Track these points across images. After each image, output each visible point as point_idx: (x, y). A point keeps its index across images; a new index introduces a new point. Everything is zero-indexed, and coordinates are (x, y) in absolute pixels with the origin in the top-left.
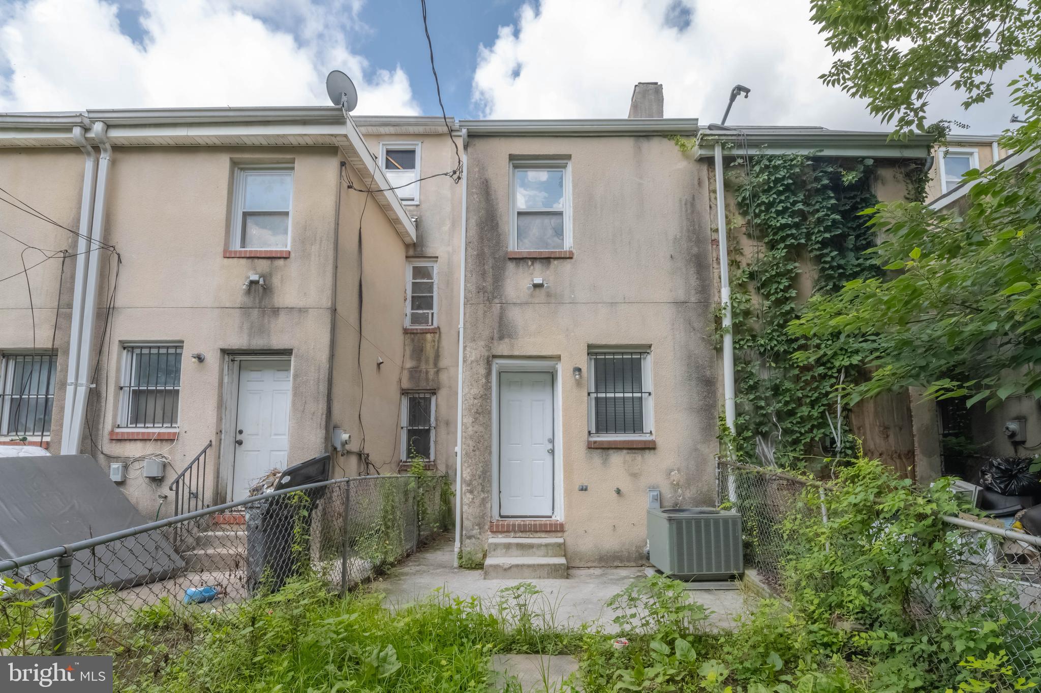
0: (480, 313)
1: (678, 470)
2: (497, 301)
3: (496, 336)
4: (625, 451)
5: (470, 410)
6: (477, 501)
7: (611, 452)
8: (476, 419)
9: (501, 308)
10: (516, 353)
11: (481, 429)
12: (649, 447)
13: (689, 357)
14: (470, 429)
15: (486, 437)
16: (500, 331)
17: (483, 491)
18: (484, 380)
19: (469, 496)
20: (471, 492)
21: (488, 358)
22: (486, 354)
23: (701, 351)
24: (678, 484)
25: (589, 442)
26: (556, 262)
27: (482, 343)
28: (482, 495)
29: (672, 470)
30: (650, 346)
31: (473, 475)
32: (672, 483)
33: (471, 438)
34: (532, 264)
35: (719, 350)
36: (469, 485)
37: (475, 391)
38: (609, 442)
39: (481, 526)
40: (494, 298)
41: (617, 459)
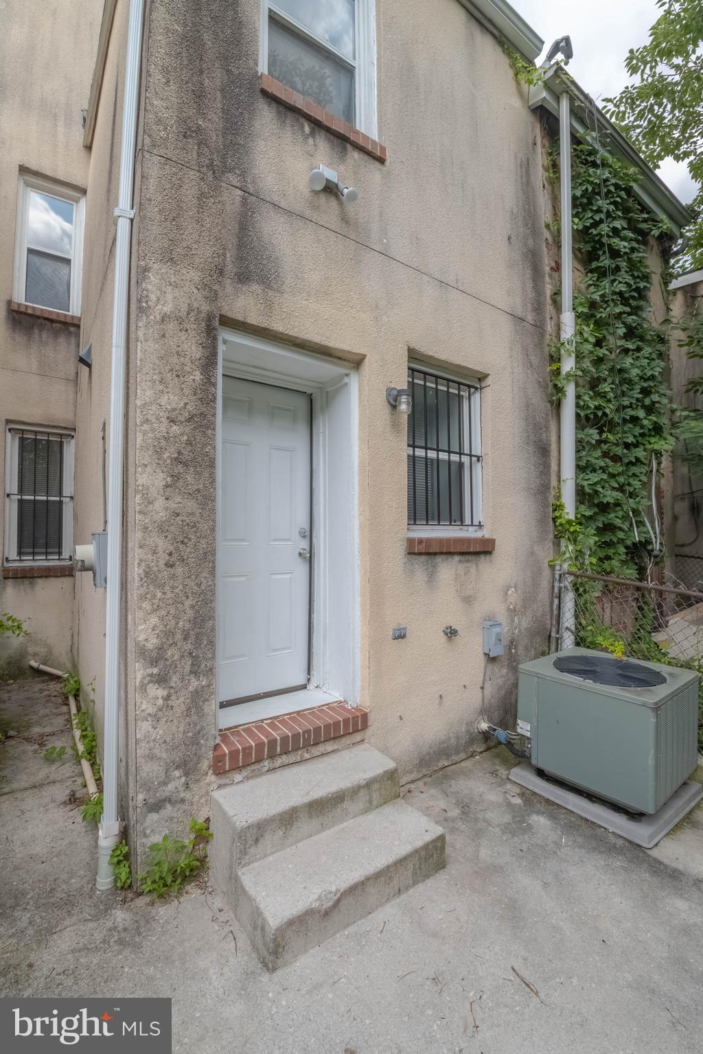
0: (190, 192)
1: (515, 587)
2: (233, 179)
3: (230, 269)
4: (457, 558)
5: (158, 452)
6: (179, 703)
7: (439, 559)
8: (176, 477)
9: (244, 202)
10: (278, 326)
11: (191, 505)
12: (483, 550)
13: (527, 406)
14: (160, 504)
15: (204, 526)
16: (240, 259)
17: (195, 672)
18: (198, 376)
19: (157, 692)
20: (161, 680)
21: (209, 318)
22: (205, 308)
23: (539, 401)
24: (514, 610)
25: (410, 542)
26: (356, 155)
27: (195, 275)
28: (194, 684)
29: (509, 587)
31: (168, 633)
32: (509, 609)
33: (162, 529)
34: (312, 134)
35: (557, 406)
36: (154, 662)
37: (172, 400)
38: (440, 541)
39: (188, 767)
40: (226, 169)
41: (448, 570)
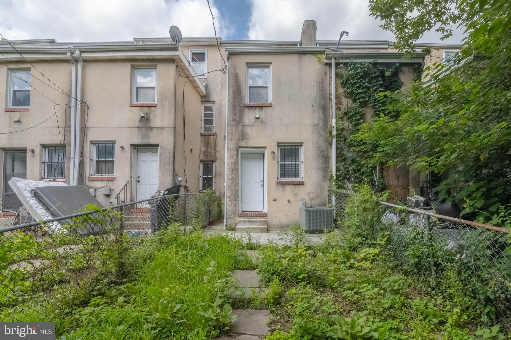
0: (234, 129)
1: (313, 193)
2: (241, 124)
3: (240, 139)
4: (292, 185)
5: (230, 169)
6: (233, 205)
7: (286, 185)
8: (232, 172)
9: (243, 127)
10: (249, 146)
11: (234, 176)
12: (301, 184)
13: (319, 147)
14: (230, 176)
15: (237, 179)
16: (242, 137)
17: (235, 201)
18: (235, 157)
19: (230, 202)
20: (230, 201)
21: (237, 147)
22: (236, 146)
23: (323, 145)
24: (312, 198)
25: (277, 182)
26: (265, 108)
27: (235, 142)
28: (235, 202)
29: (310, 193)
30: (303, 143)
31: (231, 194)
32: (310, 198)
33: (231, 180)
34: (255, 109)
35: (331, 145)
36: (229, 198)
37: (232, 161)
38: (285, 181)
39: (234, 214)
40: (240, 123)
41: (288, 188)
